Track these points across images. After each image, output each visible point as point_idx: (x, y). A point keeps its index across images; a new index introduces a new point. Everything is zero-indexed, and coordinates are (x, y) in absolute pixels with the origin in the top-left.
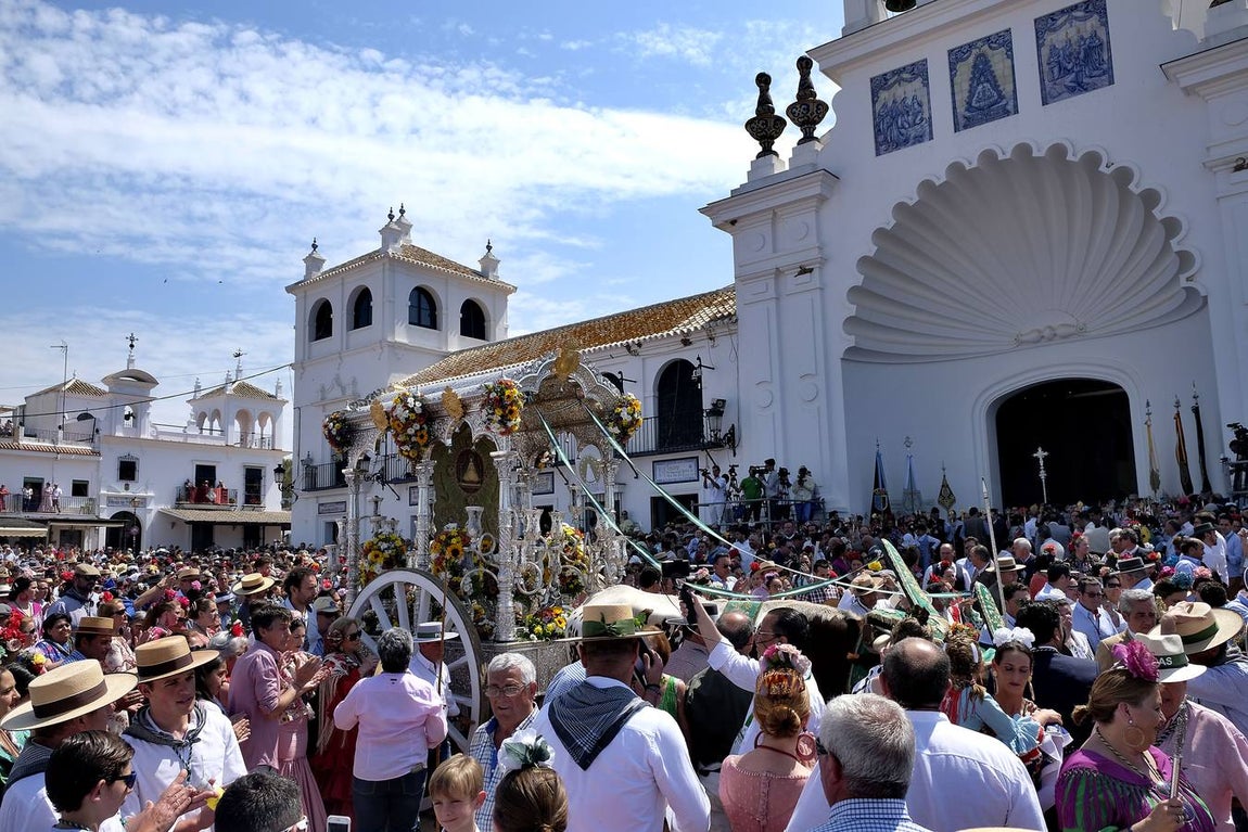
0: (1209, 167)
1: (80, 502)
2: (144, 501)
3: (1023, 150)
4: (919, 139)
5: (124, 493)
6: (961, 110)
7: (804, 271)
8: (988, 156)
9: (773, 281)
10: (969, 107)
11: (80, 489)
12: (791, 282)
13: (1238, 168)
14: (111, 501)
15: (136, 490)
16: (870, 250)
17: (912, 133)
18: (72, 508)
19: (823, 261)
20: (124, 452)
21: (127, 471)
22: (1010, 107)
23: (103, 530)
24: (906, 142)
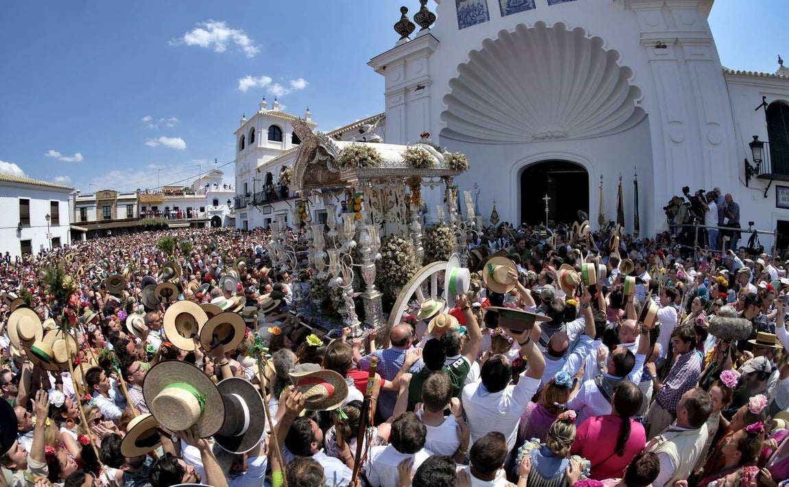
0: (643, 44)
1: (203, 213)
2: (220, 212)
3: (540, 25)
4: (482, 21)
5: (215, 210)
6: (504, 7)
7: (419, 88)
8: (521, 27)
9: (403, 96)
10: (509, 6)
11: (202, 210)
12: (413, 94)
13: (658, 47)
14: (211, 213)
15: (219, 208)
16: (456, 75)
17: (478, 18)
18: (201, 215)
19: (430, 83)
20: (213, 197)
21: (216, 203)
22: (531, 6)
23: (210, 222)
24: (475, 23)
